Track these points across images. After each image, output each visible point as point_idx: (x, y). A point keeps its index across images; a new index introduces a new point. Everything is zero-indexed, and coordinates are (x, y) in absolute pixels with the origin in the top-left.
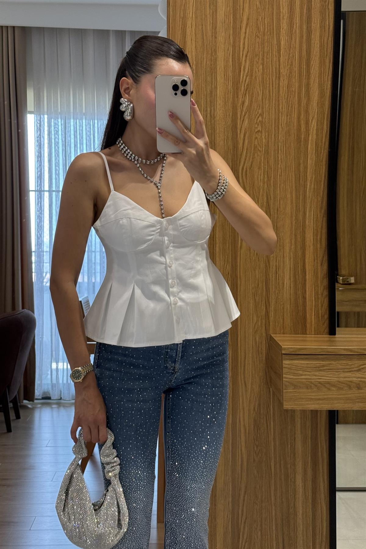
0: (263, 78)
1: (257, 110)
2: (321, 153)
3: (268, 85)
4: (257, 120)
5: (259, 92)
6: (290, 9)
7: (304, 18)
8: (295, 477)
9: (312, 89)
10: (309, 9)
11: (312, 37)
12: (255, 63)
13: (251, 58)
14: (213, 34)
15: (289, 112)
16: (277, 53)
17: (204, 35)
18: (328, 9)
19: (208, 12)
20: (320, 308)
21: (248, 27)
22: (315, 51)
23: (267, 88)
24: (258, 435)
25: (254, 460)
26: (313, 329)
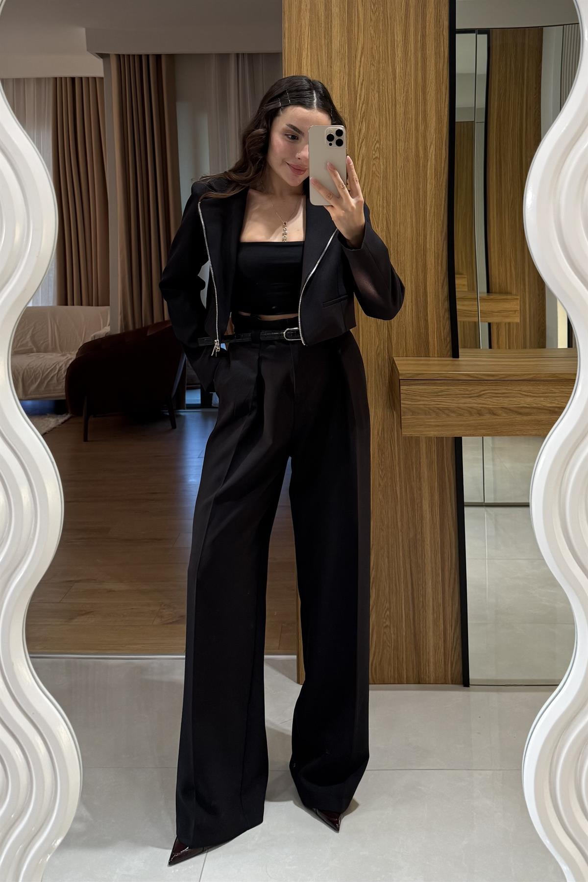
0: (379, 105)
1: (374, 138)
2: (440, 178)
3: (384, 113)
4: (374, 147)
6: (405, 37)
7: (419, 45)
8: (421, 502)
9: (429, 116)
10: (424, 36)
11: (427, 64)
12: (371, 90)
13: (367, 86)
14: (329, 64)
15: (407, 137)
16: (392, 81)
17: (320, 65)
18: (443, 35)
19: (323, 42)
20: (442, 331)
21: (363, 55)
22: (431, 78)
23: (384, 115)
24: (383, 461)
25: (380, 485)
26: (436, 352)
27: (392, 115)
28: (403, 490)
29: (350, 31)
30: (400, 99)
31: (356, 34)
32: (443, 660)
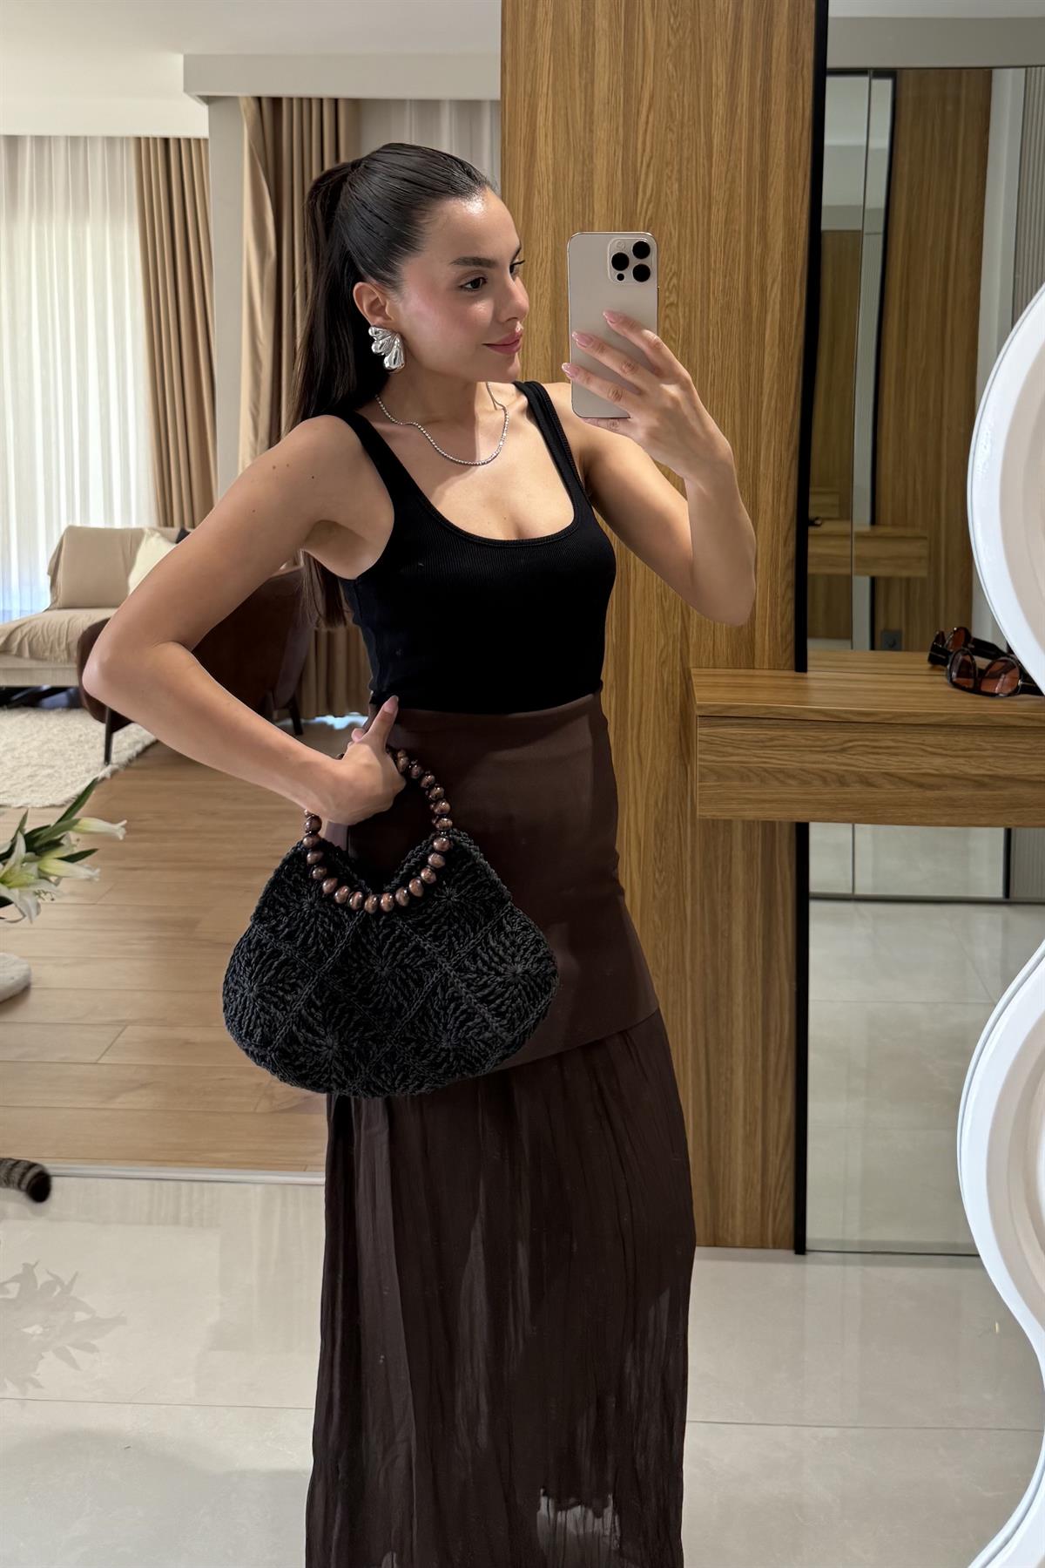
0: (680, 205)
1: (670, 266)
2: (789, 345)
3: (689, 220)
4: (669, 284)
5: (672, 229)
6: (732, 78)
7: (758, 94)
8: (730, 928)
9: (771, 228)
10: (767, 79)
11: (773, 128)
12: (665, 178)
13: (658, 168)
14: (587, 125)
15: (729, 267)
16: (705, 161)
17: (570, 126)
18: (803, 77)
19: (577, 83)
20: (779, 623)
21: (652, 113)
22: (777, 157)
23: (688, 224)
24: (663, 851)
25: (654, 896)
26: (766, 659)
27: (703, 224)
28: (698, 907)
29: (628, 65)
30: (719, 194)
31: (640, 68)
32: (759, 1208)
